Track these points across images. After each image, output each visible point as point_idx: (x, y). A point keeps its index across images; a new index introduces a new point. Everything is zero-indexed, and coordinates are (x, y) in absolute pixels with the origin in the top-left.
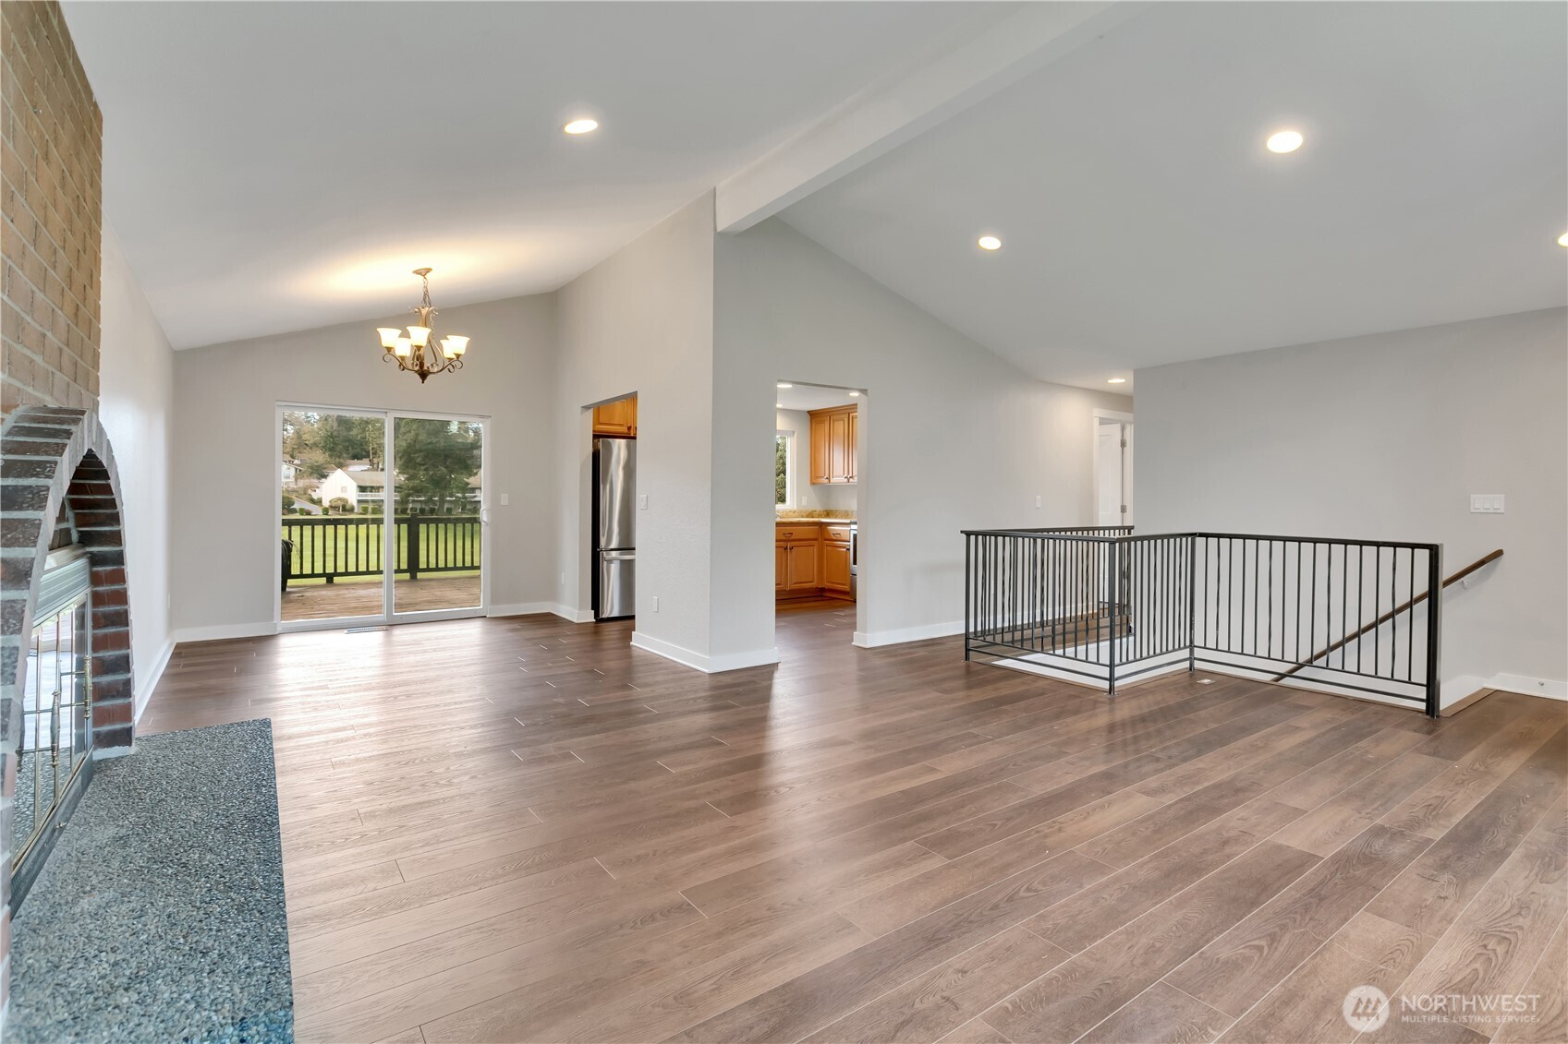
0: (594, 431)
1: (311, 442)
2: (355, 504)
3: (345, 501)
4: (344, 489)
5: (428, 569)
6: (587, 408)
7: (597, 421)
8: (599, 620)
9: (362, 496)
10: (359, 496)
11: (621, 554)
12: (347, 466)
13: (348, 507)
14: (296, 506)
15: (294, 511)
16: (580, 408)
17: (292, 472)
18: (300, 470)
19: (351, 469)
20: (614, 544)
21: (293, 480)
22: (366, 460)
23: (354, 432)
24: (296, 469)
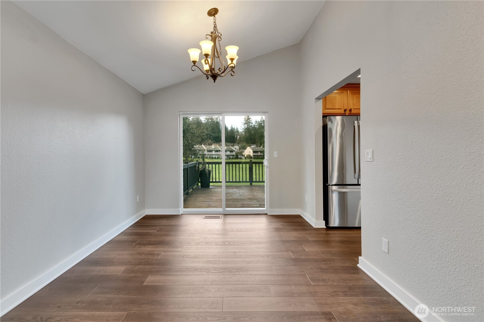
0: (323, 114)
1: (243, 140)
2: (252, 156)
3: (250, 155)
4: (250, 152)
5: (256, 182)
6: (318, 99)
7: (325, 107)
8: (329, 228)
10: (253, 154)
11: (339, 188)
12: (251, 146)
13: (251, 157)
14: (239, 157)
15: (238, 158)
16: (314, 100)
17: (238, 148)
18: (240, 147)
19: (252, 147)
20: (335, 181)
21: (238, 150)
22: (255, 144)
23: (252, 137)
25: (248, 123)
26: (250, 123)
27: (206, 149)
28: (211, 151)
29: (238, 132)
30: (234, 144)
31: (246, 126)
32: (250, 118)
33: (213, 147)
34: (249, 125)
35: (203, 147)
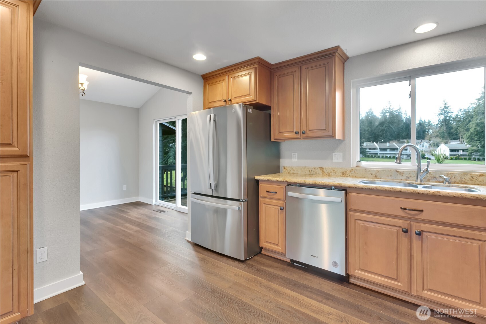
1: (436, 135)
2: (449, 156)
3: (445, 155)
4: (445, 151)
9: (451, 153)
10: (450, 153)
12: (448, 143)
13: (446, 158)
14: (426, 156)
17: (428, 145)
18: (430, 145)
21: (427, 148)
24: (429, 144)
25: (445, 113)
26: (449, 112)
27: (378, 147)
28: (386, 149)
29: (430, 124)
30: (421, 140)
31: (442, 117)
32: (449, 106)
33: (388, 144)
34: (447, 115)
35: (375, 145)
